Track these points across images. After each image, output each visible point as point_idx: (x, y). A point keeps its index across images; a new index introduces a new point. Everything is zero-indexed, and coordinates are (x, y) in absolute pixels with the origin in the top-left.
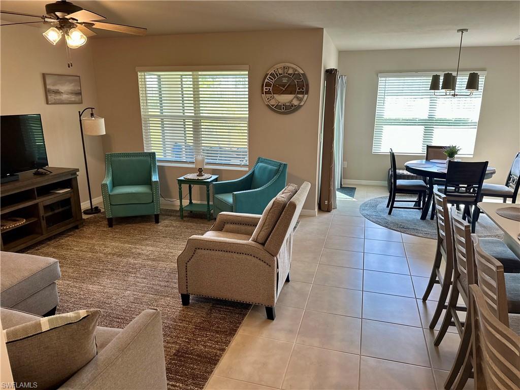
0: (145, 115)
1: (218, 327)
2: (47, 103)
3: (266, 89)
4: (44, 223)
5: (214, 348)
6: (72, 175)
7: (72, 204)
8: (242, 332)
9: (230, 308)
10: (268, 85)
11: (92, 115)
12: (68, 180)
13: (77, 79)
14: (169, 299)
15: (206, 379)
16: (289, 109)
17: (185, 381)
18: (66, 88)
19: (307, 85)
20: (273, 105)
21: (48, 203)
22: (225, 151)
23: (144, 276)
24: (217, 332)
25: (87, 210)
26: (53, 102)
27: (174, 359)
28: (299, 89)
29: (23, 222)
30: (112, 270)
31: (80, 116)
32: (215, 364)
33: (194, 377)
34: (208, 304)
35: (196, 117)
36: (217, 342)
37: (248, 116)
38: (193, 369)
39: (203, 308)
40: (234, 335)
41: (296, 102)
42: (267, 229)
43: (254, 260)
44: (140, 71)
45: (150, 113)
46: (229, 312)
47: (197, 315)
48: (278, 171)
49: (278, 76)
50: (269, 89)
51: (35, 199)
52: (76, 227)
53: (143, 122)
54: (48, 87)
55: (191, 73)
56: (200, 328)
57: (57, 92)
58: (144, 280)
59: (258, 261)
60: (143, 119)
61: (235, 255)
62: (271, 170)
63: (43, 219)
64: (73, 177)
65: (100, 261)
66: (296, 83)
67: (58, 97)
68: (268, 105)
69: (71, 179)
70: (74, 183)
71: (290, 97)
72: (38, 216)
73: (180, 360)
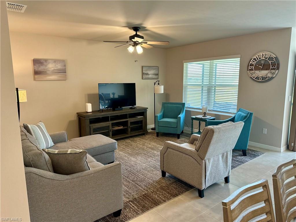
0: (185, 85)
1: (170, 191)
2: (142, 79)
3: (250, 68)
4: (129, 130)
5: (161, 199)
6: (145, 110)
7: (143, 123)
8: (180, 197)
9: (183, 185)
10: (252, 65)
11: (159, 84)
12: (143, 112)
13: (157, 68)
14: (158, 172)
15: (148, 209)
16: (265, 80)
17: (139, 207)
18: (151, 72)
19: (278, 64)
20: (254, 77)
21: (133, 121)
22: (229, 105)
23: (155, 160)
24: (168, 193)
25: (153, 128)
26: (145, 78)
27: (141, 197)
28: (272, 67)
29: (122, 127)
30: (145, 154)
31: (155, 84)
32: (157, 205)
33: (144, 207)
34: (174, 180)
35: (210, 85)
36: (165, 197)
37: (238, 84)
38: (146, 204)
39: (171, 181)
40: (175, 197)
41: (270, 75)
42: (200, 143)
43: (192, 159)
44: (185, 63)
45: (188, 83)
46: (181, 186)
47: (165, 183)
48: (246, 117)
49: (258, 60)
50: (252, 68)
51: (127, 119)
52: (144, 134)
53: (184, 88)
54: (143, 72)
55: (209, 61)
56: (162, 188)
57: (147, 74)
58: (154, 161)
59: (194, 161)
60: (184, 86)
61: (184, 155)
62: (243, 116)
63: (129, 128)
64: (145, 111)
65: (143, 149)
66: (270, 63)
67: (147, 76)
68: (251, 77)
69: (144, 112)
70: (145, 114)
71: (266, 72)
72: (128, 127)
73: (143, 198)
